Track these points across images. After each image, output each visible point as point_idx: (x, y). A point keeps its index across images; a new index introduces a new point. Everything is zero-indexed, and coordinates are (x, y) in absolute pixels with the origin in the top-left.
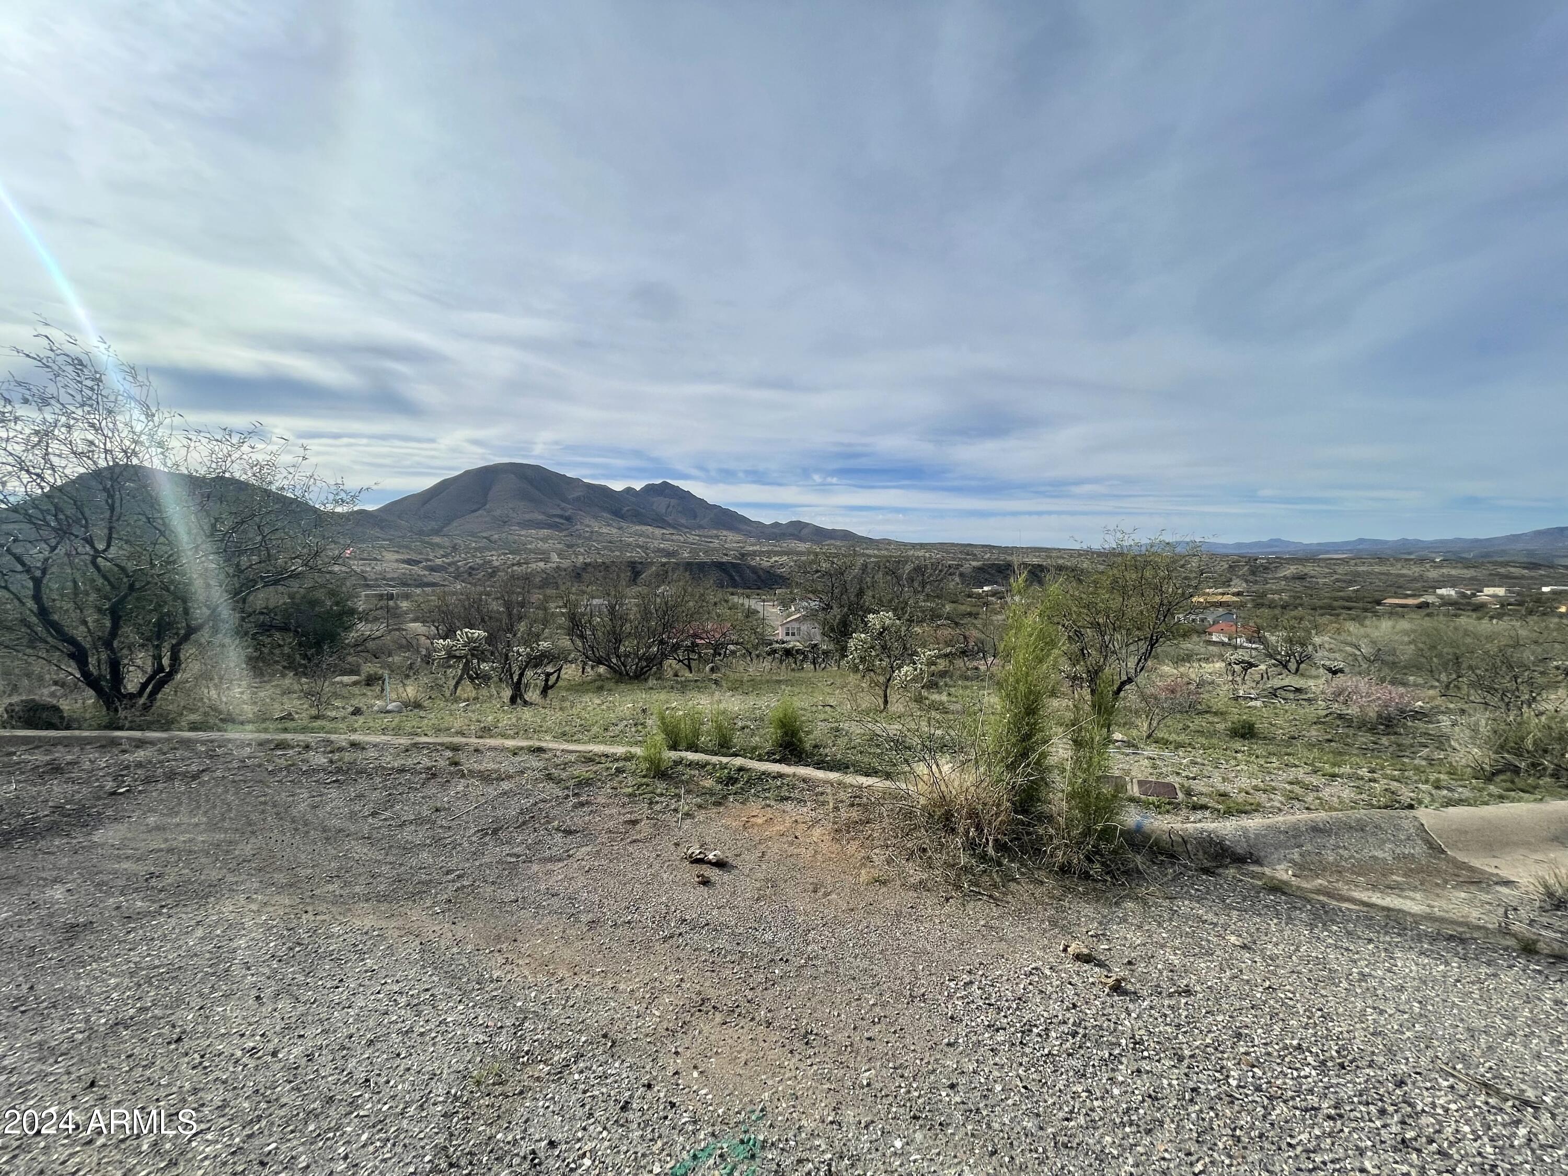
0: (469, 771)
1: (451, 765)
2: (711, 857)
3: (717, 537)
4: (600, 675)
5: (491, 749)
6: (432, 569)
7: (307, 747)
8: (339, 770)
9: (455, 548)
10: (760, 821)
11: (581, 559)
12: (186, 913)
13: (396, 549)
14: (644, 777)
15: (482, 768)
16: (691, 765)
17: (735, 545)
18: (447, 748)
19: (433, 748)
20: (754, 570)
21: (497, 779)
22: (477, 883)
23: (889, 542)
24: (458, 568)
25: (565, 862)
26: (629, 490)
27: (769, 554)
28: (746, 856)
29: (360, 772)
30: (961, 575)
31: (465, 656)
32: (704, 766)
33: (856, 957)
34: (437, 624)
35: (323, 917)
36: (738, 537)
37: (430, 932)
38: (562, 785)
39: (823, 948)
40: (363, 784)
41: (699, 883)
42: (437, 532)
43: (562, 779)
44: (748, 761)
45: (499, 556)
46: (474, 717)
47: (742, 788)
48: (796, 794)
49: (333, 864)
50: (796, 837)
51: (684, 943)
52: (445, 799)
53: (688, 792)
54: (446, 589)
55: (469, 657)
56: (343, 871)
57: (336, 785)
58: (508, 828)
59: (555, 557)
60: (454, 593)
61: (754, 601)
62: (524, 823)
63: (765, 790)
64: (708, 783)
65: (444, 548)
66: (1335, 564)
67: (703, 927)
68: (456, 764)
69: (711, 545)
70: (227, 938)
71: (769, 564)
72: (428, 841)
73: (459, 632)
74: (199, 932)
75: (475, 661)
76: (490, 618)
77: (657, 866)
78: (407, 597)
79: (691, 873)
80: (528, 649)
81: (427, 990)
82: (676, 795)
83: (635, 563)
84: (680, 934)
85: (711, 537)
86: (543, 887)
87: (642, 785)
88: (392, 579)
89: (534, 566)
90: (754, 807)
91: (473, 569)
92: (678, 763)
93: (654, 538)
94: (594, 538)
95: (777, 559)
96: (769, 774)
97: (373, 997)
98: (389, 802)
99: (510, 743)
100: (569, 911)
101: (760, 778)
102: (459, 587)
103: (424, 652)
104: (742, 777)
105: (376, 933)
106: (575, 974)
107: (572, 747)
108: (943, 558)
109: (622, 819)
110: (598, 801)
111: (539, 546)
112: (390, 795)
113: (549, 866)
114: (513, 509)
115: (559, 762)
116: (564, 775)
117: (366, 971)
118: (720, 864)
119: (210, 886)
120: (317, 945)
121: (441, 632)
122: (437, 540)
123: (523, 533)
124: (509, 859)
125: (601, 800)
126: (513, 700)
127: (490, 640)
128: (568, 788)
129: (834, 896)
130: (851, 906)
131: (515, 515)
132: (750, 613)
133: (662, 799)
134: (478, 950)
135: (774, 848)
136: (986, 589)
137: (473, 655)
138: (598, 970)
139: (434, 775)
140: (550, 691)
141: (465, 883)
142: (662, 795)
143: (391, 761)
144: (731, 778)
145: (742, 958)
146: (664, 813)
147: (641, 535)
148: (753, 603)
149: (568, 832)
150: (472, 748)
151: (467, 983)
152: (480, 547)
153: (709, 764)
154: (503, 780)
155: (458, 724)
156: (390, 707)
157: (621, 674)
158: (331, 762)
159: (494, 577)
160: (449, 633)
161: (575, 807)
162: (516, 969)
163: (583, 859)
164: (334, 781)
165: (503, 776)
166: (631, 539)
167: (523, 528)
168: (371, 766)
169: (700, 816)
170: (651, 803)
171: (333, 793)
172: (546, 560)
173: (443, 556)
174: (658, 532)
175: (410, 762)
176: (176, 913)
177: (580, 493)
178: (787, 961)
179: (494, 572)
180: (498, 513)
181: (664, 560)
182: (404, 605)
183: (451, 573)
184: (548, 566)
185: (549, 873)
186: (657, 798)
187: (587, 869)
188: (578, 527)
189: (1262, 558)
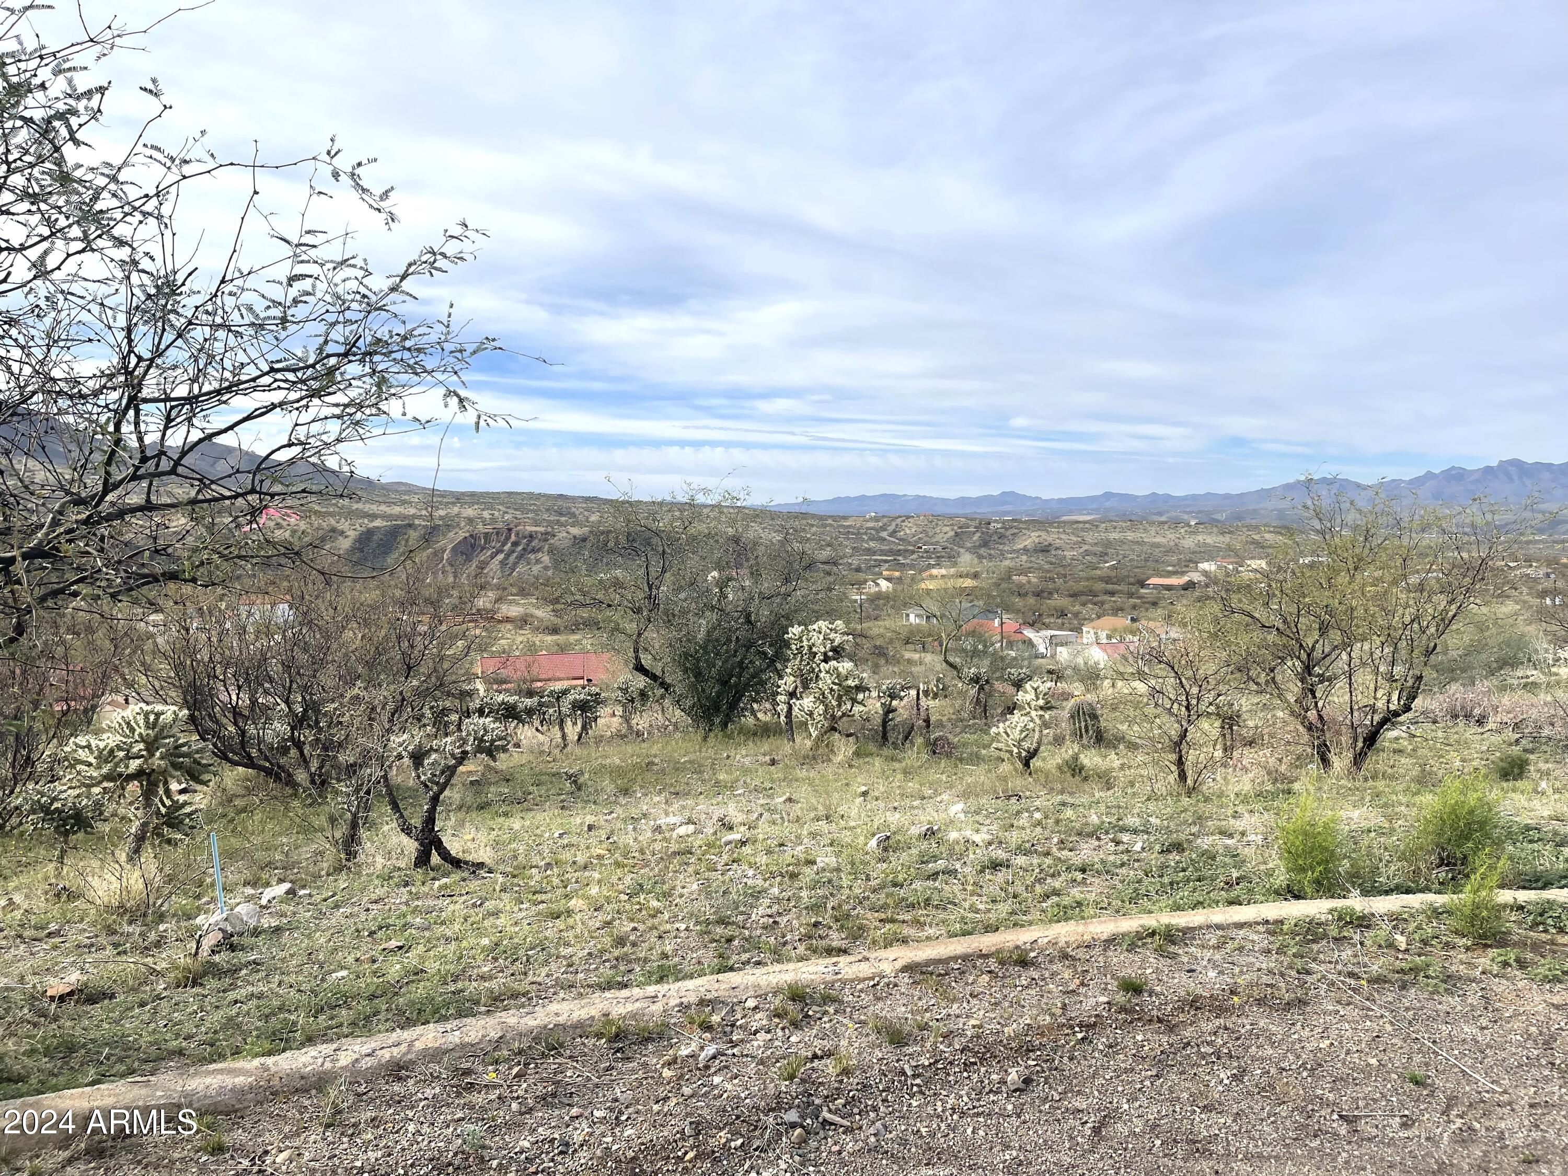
30: (552, 551)
66: (1083, 530)
189: (996, 521)
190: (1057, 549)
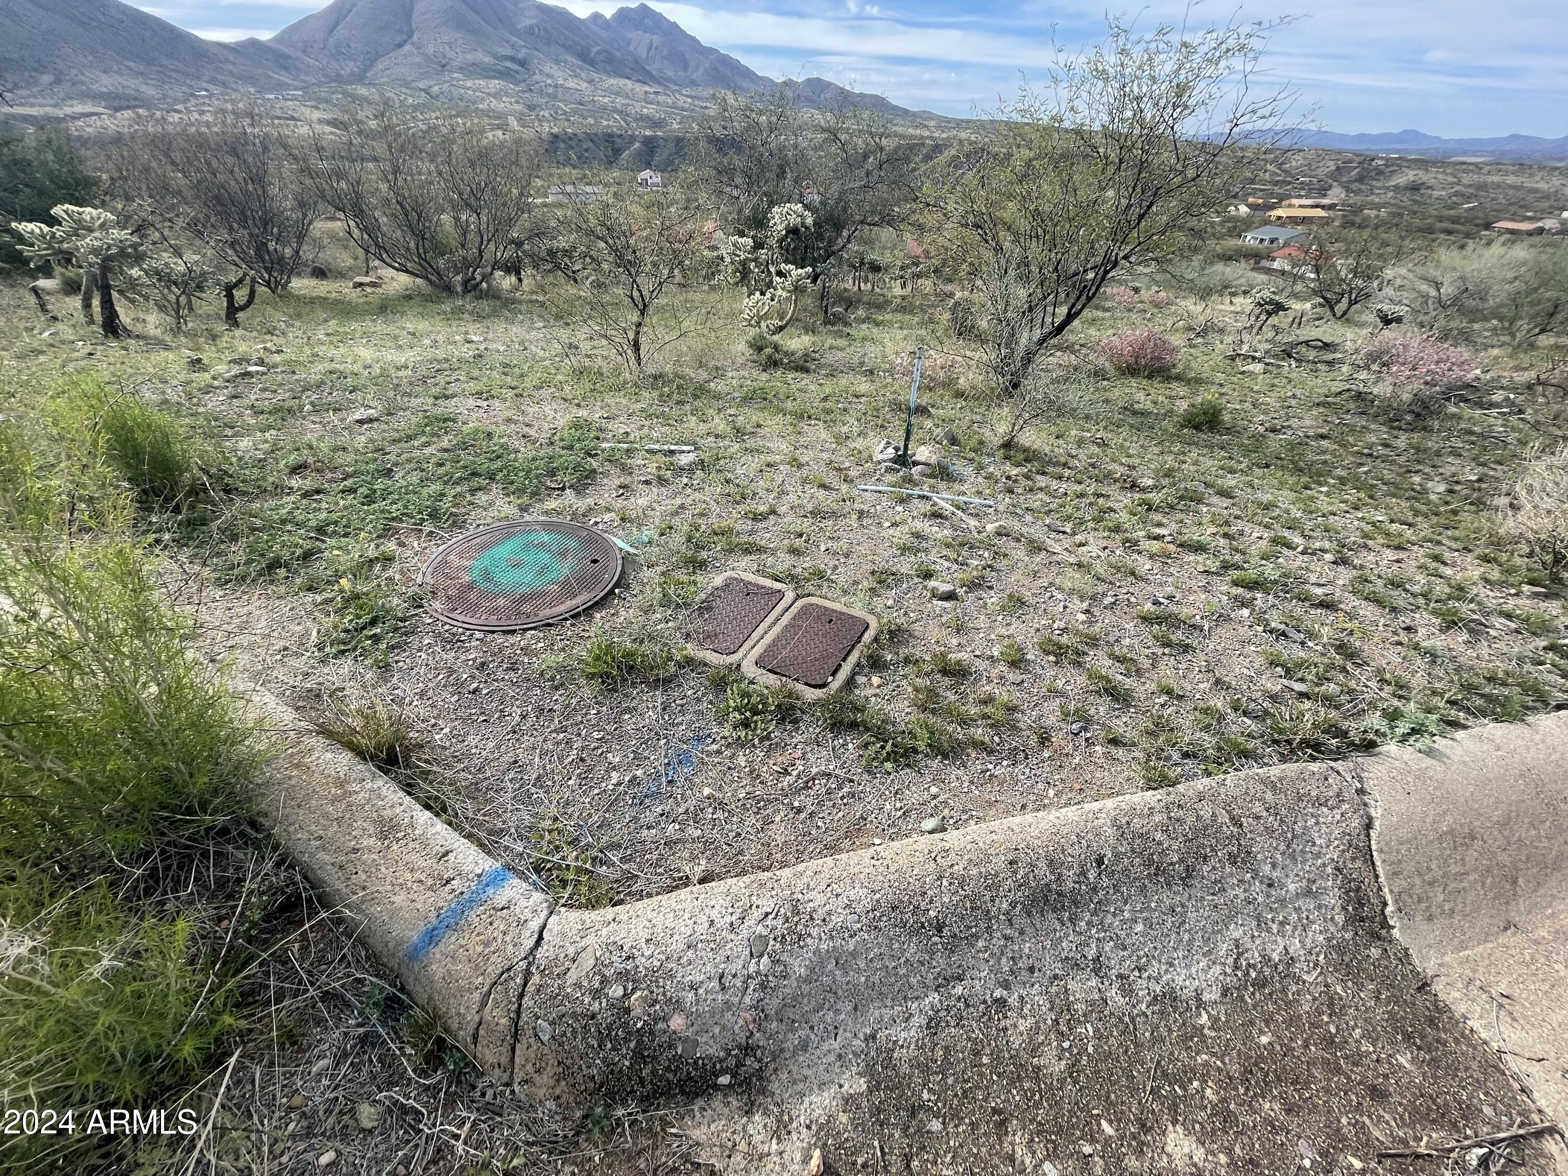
9: (388, 104)
11: (546, 128)
13: (315, 103)
23: (929, 116)
26: (596, 17)
42: (359, 79)
45: (445, 119)
59: (514, 124)
65: (375, 103)
66: (1464, 171)
69: (706, 112)
83: (612, 136)
85: (707, 100)
89: (490, 136)
93: (635, 98)
94: (560, 95)
111: (492, 105)
114: (449, 44)
122: (362, 91)
123: (469, 84)
131: (454, 55)
140: (240, 315)
147: (617, 94)
166: (606, 99)
167: (468, 77)
172: (504, 128)
174: (639, 89)
177: (533, 20)
180: (430, 50)
181: (648, 133)
184: (507, 137)
188: (538, 77)
189: (1382, 158)
190: (1428, 188)
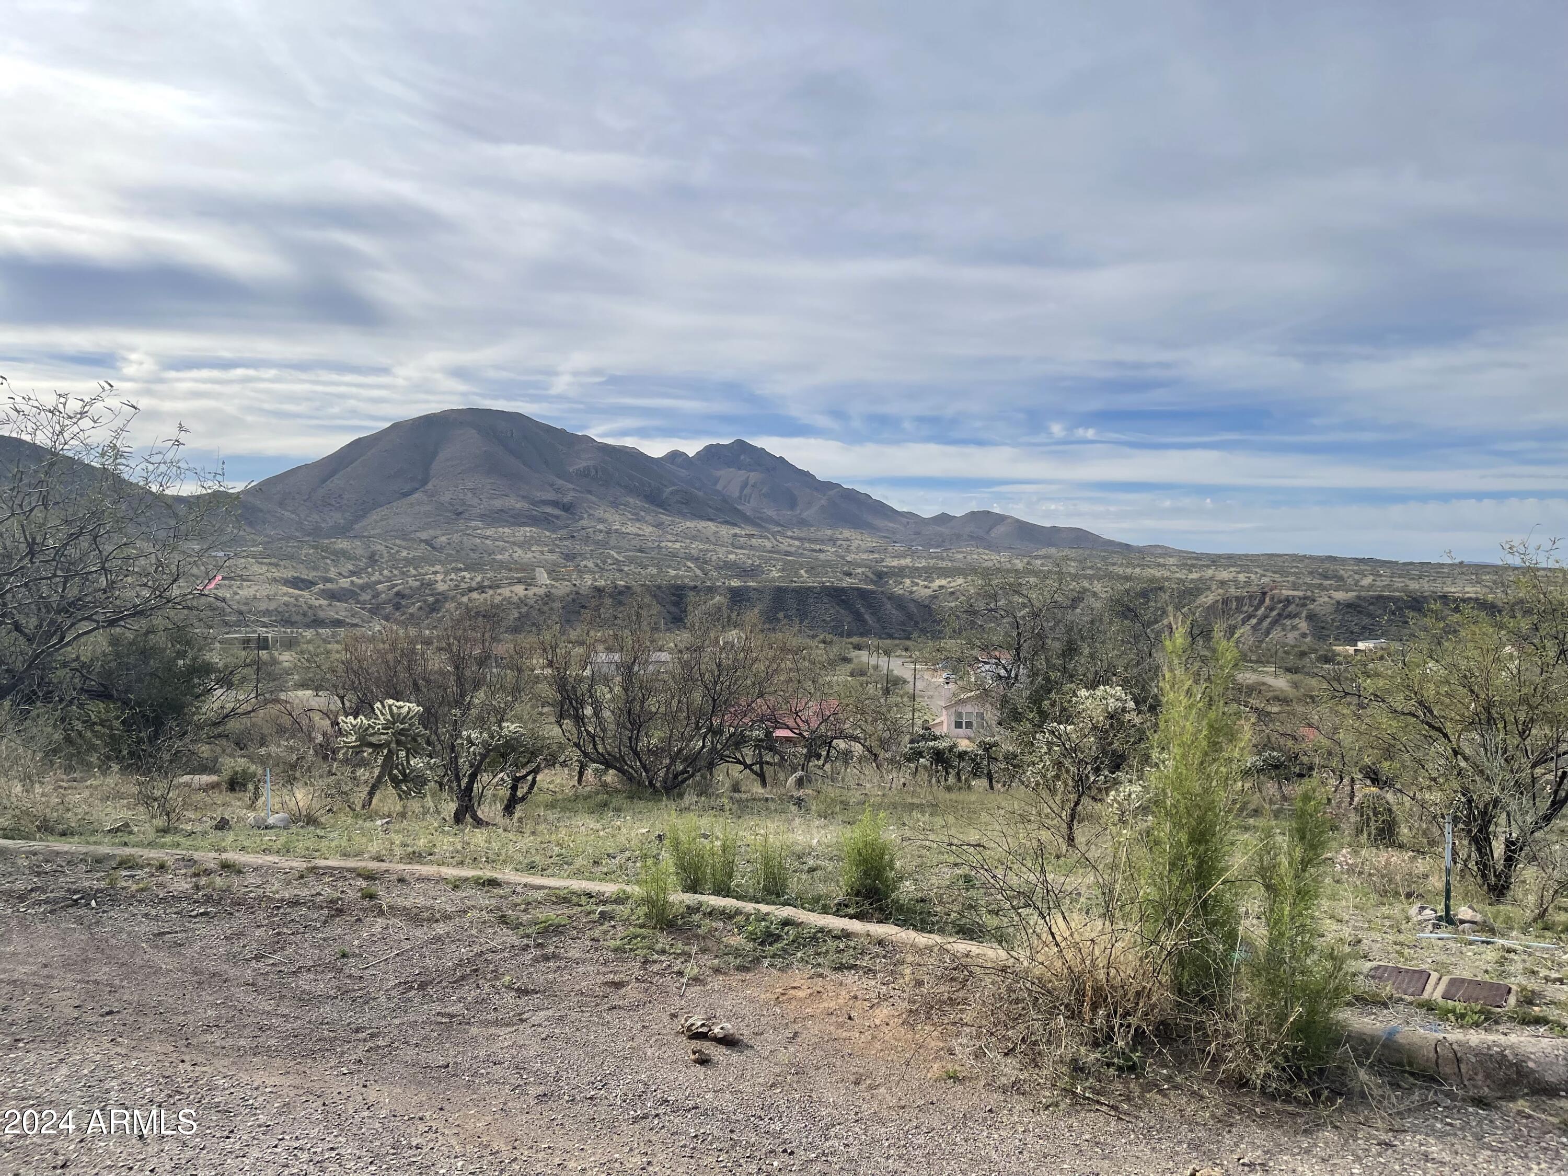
0: (390, 907)
1: (364, 897)
2: (717, 1030)
3: (833, 541)
4: (605, 785)
5: (421, 879)
6: (333, 596)
7: (162, 867)
8: (208, 899)
9: (373, 559)
10: (801, 994)
11: (588, 580)
12: (46, 1050)
13: (274, 560)
14: (642, 926)
15: (408, 904)
16: (712, 913)
17: (865, 556)
18: (359, 875)
19: (338, 874)
20: (899, 602)
21: (429, 920)
22: (396, 1044)
23: (1167, 552)
24: (376, 595)
25: (515, 1027)
26: (675, 456)
27: (929, 573)
28: (770, 1035)
29: (237, 903)
30: (1311, 617)
31: (388, 744)
32: (730, 917)
33: (888, 1158)
34: (341, 692)
35: (204, 1069)
36: (870, 542)
37: (335, 1094)
38: (521, 931)
39: (846, 1145)
40: (242, 919)
41: (696, 1061)
42: (342, 531)
43: (521, 924)
44: (800, 911)
45: (447, 573)
46: (398, 839)
47: (783, 949)
48: (865, 962)
49: (209, 1013)
50: (850, 1018)
51: (661, 1125)
52: (356, 943)
53: (704, 951)
54: (358, 632)
55: (393, 745)
56: (223, 1021)
57: (203, 919)
58: (441, 982)
59: (543, 577)
60: (372, 639)
61: (899, 661)
62: (463, 978)
63: (819, 954)
64: (736, 940)
65: (355, 558)
67: (689, 1110)
68: (372, 897)
69: (822, 556)
70: (95, 1078)
71: (929, 592)
72: (332, 993)
73: (378, 705)
74: (64, 1070)
75: (403, 754)
76: (428, 681)
77: (640, 1040)
78: (290, 644)
79: (686, 1049)
80: (485, 735)
81: (332, 1149)
82: (683, 953)
83: (682, 588)
84: (657, 1115)
85: (822, 542)
86: (483, 1053)
87: (636, 937)
88: (267, 612)
89: (506, 592)
90: (799, 977)
91: (403, 597)
92: (692, 910)
93: (717, 541)
94: (613, 542)
95: (943, 582)
96: (830, 931)
97: (270, 1150)
98: (279, 943)
99: (450, 872)
100: (513, 1081)
101: (814, 938)
102: (378, 628)
103: (319, 739)
104: (787, 934)
105: (267, 1090)
106: (515, 1148)
107: (538, 881)
108: (1275, 585)
109: (601, 979)
110: (570, 955)
111: (516, 556)
112: (279, 934)
113: (493, 1030)
114: (474, 491)
115: (519, 901)
116: (524, 918)
117: (260, 1126)
118: (729, 1042)
119: (66, 1024)
120: (199, 1096)
121: (347, 704)
122: (342, 544)
123: (489, 533)
124: (439, 1019)
125: (574, 953)
126: (458, 818)
127: (429, 718)
128: (528, 936)
129: (882, 1090)
130: (902, 1103)
131: (475, 501)
132: (892, 684)
133: (663, 958)
134: (394, 1116)
135: (813, 1030)
136: (1361, 645)
137: (398, 743)
138: (543, 1146)
139: (340, 912)
140: (518, 807)
141: (381, 1043)
142: (663, 952)
143: (278, 889)
144: (770, 935)
145: (733, 1146)
146: (663, 976)
147: (694, 538)
148: (899, 666)
149: (523, 992)
150: (395, 877)
151: (380, 1147)
152: (414, 558)
153: (741, 913)
154: (437, 921)
155: (374, 847)
156: (271, 821)
157: (640, 783)
158: (197, 887)
159: (438, 611)
160: (363, 707)
161: (536, 960)
162: (440, 1138)
163: (540, 1025)
164: (202, 914)
165: (438, 916)
166: (678, 545)
167: (489, 525)
168: (252, 895)
169: (716, 983)
170: (646, 962)
171: (202, 928)
172: (528, 582)
173: (353, 573)
174: (726, 531)
175: (304, 893)
176: (34, 1049)
177: (591, 463)
178: (792, 1153)
179: (437, 601)
180: (446, 497)
181: (735, 583)
182: (286, 658)
183: (364, 603)
184: (530, 593)
185: (492, 1038)
186: (656, 956)
187: (544, 1036)
188: (584, 523)
